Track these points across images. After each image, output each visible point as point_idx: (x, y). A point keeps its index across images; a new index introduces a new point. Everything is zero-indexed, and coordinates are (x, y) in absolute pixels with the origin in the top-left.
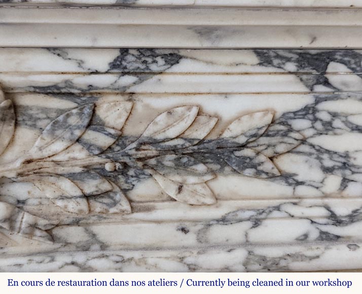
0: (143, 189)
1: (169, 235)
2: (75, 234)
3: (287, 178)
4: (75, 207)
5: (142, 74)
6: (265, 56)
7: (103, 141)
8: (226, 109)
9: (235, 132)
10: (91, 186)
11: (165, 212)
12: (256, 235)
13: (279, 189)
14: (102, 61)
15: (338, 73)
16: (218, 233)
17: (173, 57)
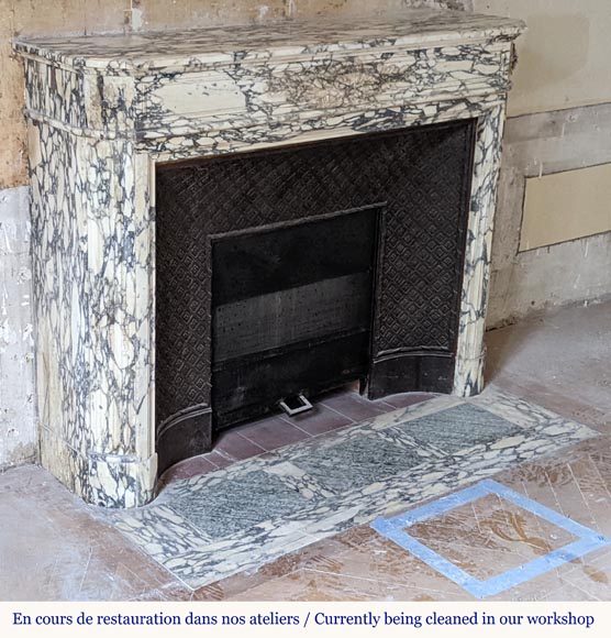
0: (384, 87)
1: (388, 97)
2: (372, 99)
3: (410, 82)
4: (372, 92)
5: (386, 59)
6: (409, 52)
7: (377, 75)
8: (399, 65)
9: (401, 71)
10: (375, 86)
11: (388, 92)
12: (405, 96)
13: (409, 84)
14: (379, 57)
15: (421, 53)
16: (398, 96)
17: (392, 54)
